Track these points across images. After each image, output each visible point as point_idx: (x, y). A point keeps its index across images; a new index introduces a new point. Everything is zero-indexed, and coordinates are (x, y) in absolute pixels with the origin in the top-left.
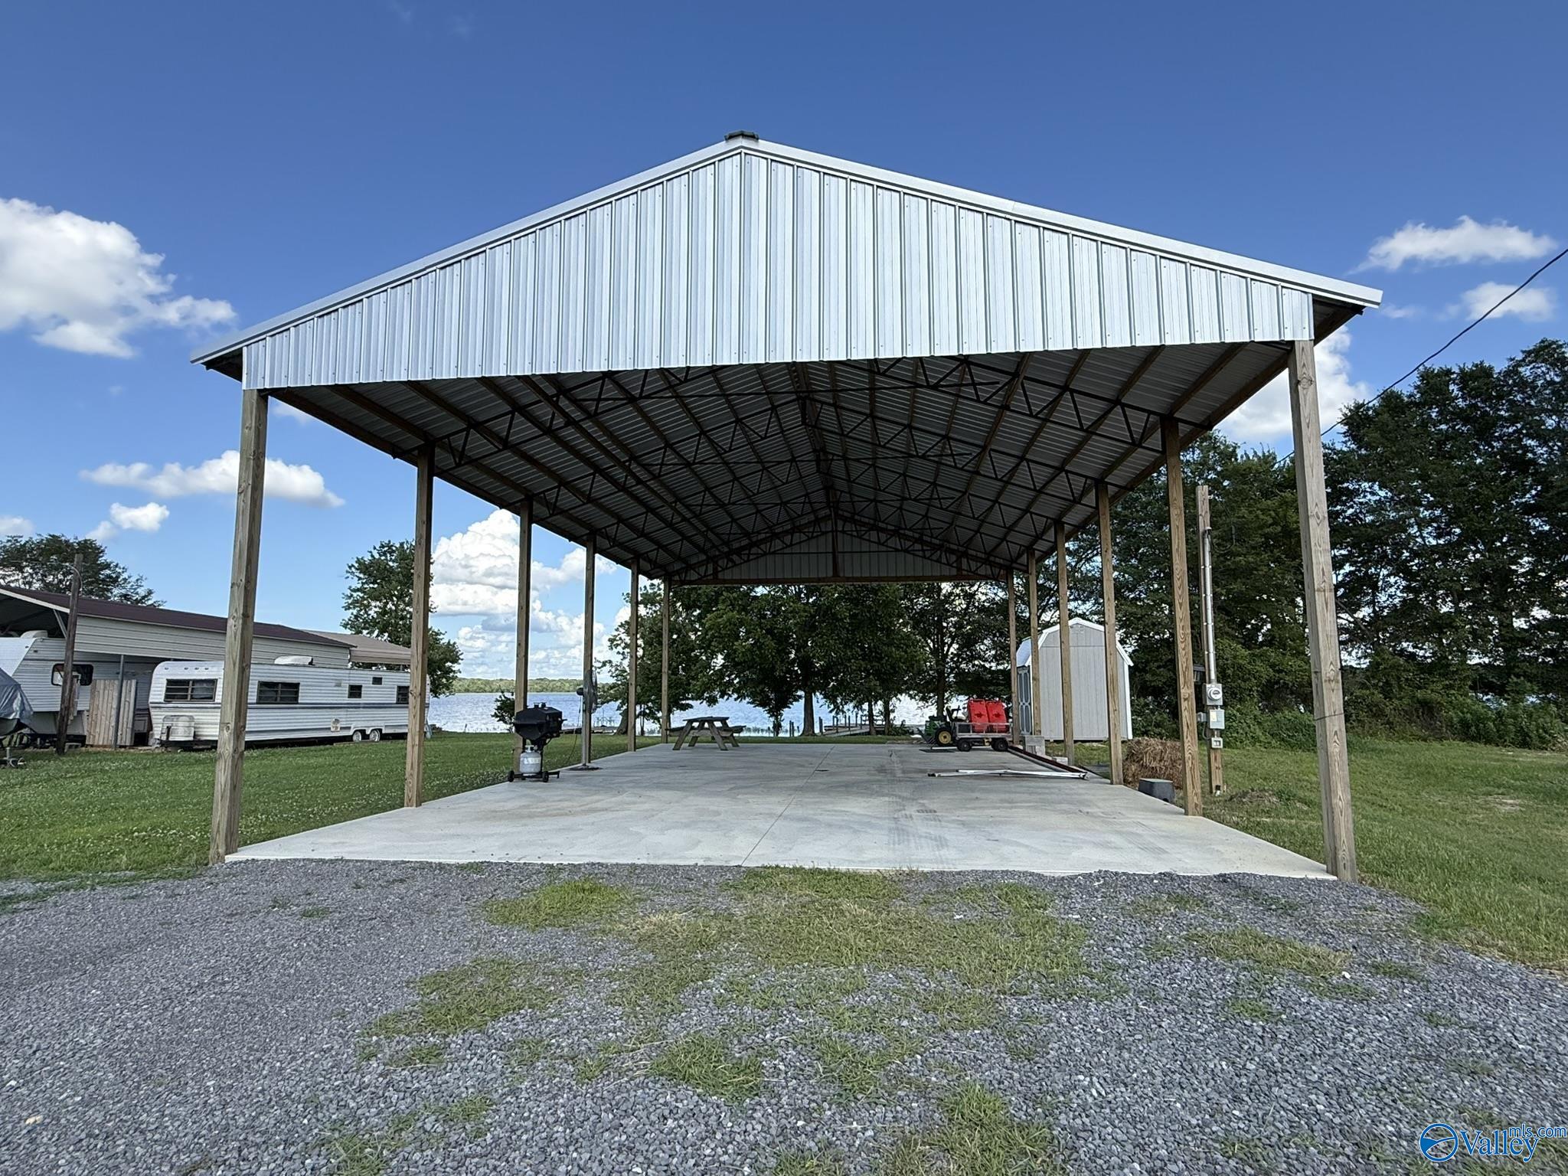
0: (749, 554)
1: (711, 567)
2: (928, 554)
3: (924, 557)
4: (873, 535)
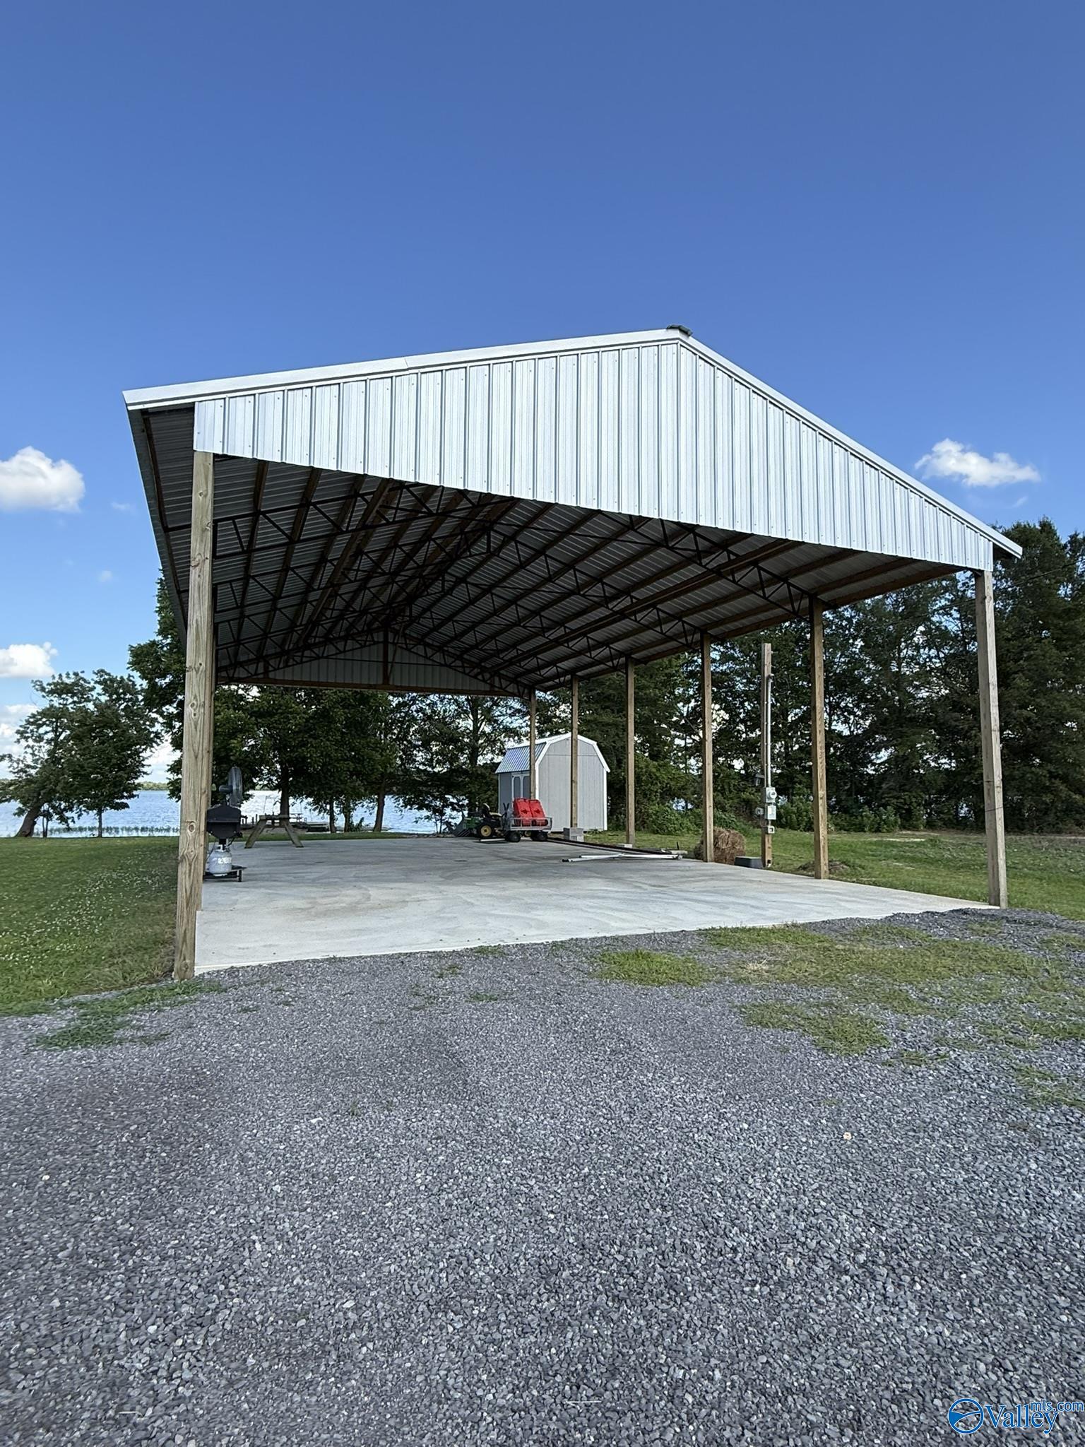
0: (302, 656)
1: (261, 665)
3: (464, 673)
4: (420, 649)
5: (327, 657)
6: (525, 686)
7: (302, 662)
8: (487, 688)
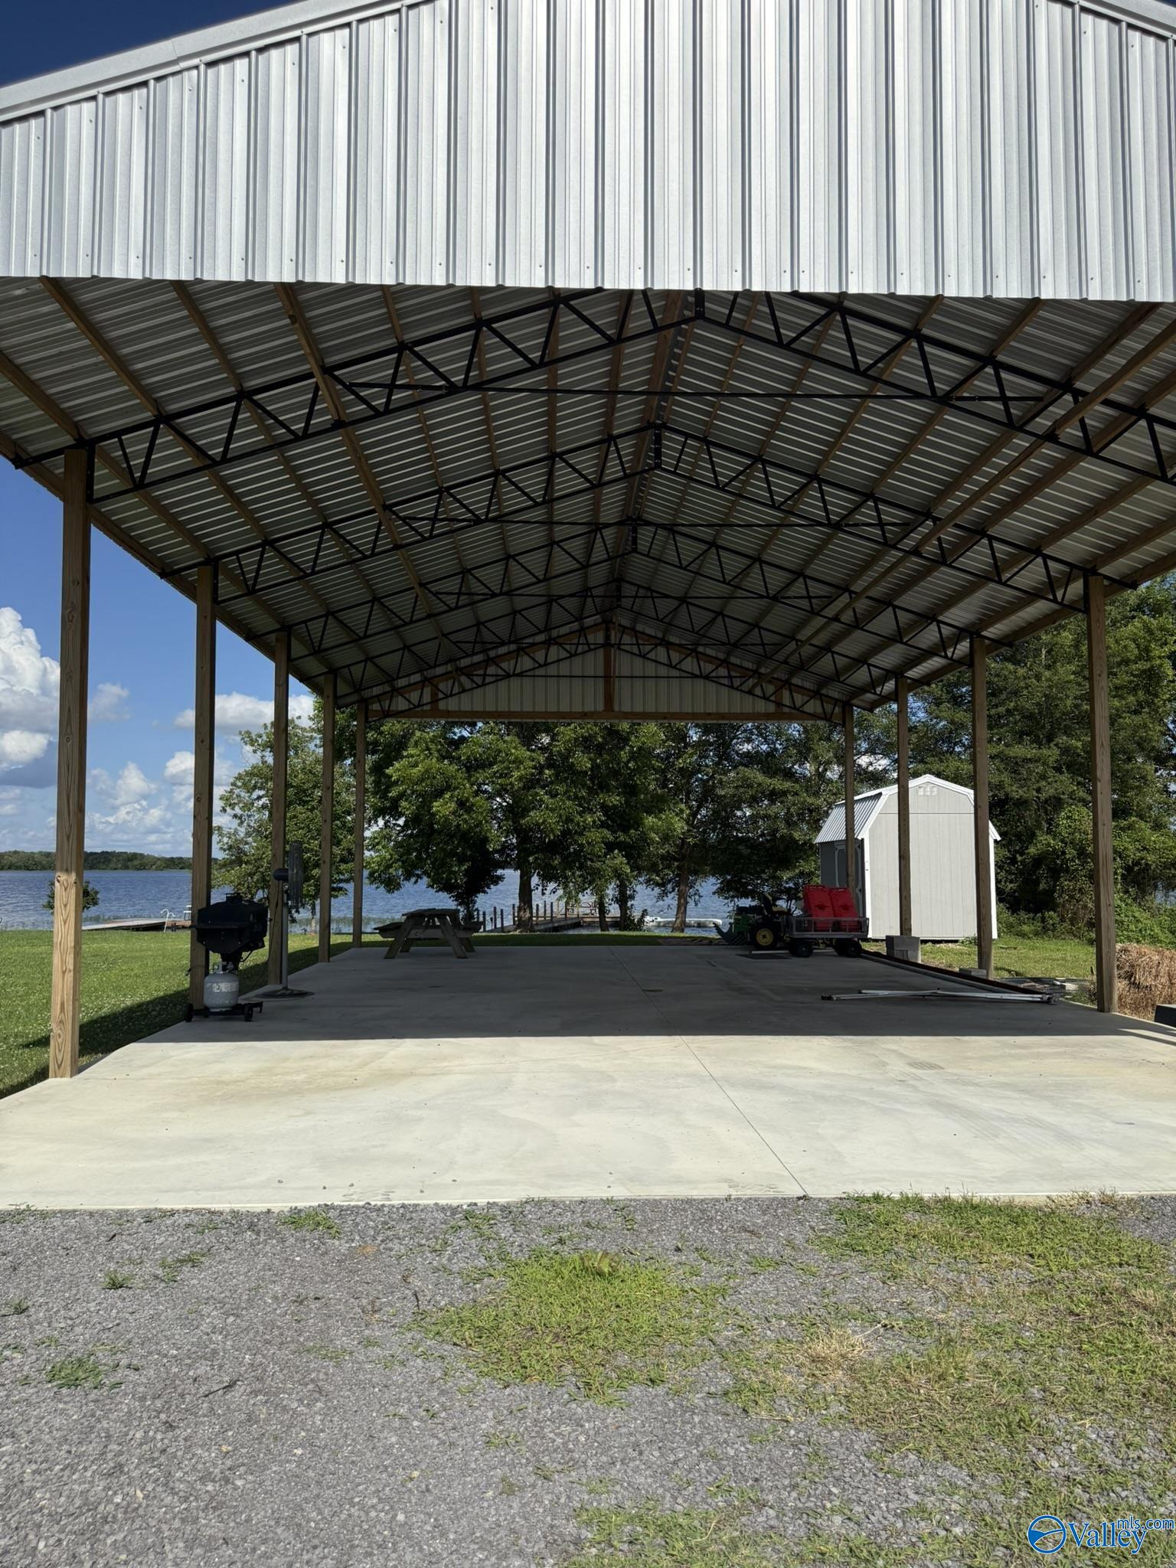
0: (485, 675)
1: (427, 691)
2: (737, 682)
3: (732, 687)
4: (661, 653)
6: (836, 701)
7: (484, 685)
8: (772, 708)
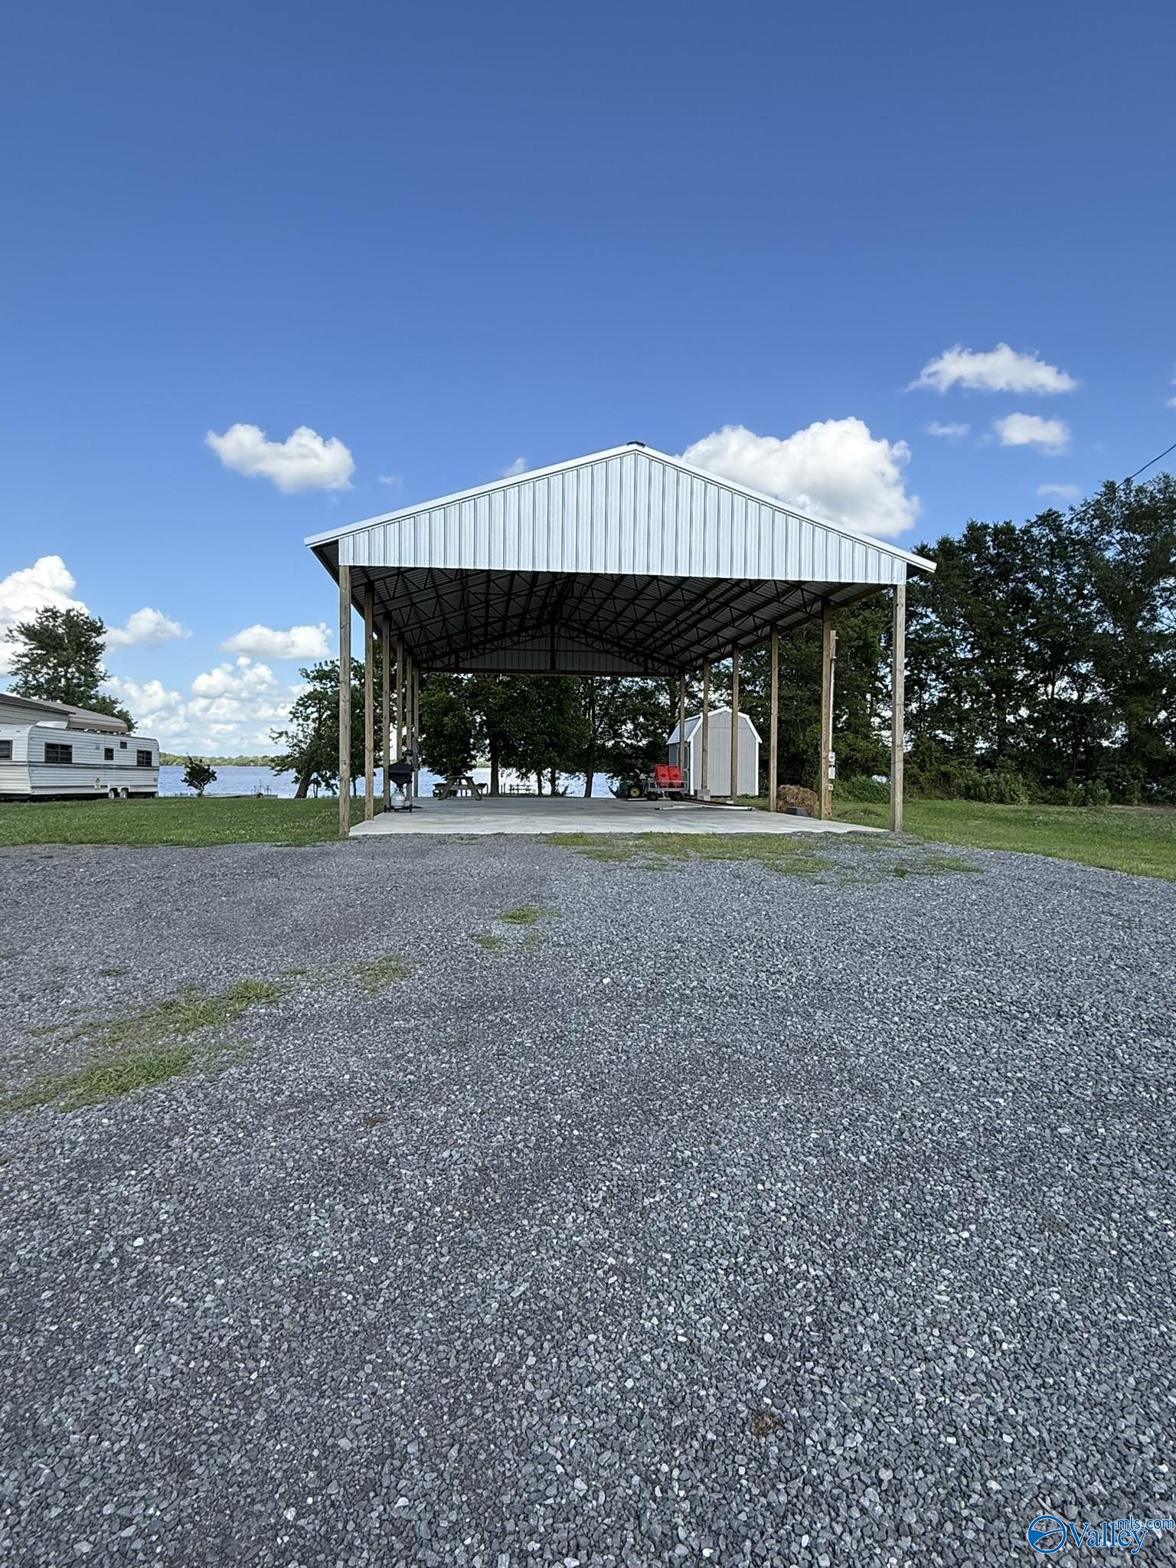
0: (485, 648)
1: (453, 657)
2: (623, 655)
3: (620, 657)
4: (582, 638)
5: (505, 649)
6: (676, 667)
7: (484, 654)
8: (642, 669)
